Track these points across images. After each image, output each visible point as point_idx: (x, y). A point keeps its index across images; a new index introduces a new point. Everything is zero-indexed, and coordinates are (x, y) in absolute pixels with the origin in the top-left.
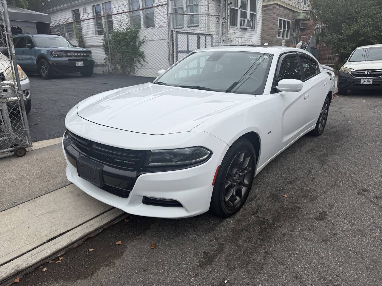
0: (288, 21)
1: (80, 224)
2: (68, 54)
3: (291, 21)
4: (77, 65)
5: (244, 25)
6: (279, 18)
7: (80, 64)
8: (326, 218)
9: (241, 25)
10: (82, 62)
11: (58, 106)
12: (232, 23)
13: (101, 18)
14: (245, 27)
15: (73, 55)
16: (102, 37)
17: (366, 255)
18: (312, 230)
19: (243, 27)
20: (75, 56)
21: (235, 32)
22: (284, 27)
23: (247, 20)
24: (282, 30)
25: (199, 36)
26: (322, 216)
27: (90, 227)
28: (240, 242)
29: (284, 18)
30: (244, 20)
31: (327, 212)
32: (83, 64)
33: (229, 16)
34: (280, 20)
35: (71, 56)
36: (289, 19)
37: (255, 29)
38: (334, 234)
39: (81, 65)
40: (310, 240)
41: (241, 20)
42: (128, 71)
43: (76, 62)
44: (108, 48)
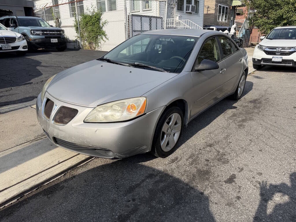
0: (226, 7)
1: (18, 182)
2: (45, 32)
3: (229, 7)
4: (52, 42)
5: (189, 10)
6: (219, 4)
7: (54, 41)
8: (234, 181)
9: (187, 10)
10: (56, 39)
11: (29, 75)
12: (179, 8)
13: (74, 3)
14: (190, 11)
15: (48, 33)
16: (73, 19)
17: (264, 220)
18: (220, 193)
19: (189, 12)
20: (51, 34)
21: (182, 15)
22: (223, 12)
23: (192, 6)
24: (221, 15)
25: (151, 18)
26: (231, 180)
27: (26, 186)
28: (154, 204)
29: (223, 5)
30: (189, 6)
31: (236, 175)
32: (57, 41)
33: (176, 2)
34: (220, 6)
35: (47, 34)
36: (228, 6)
37: (198, 13)
38: (238, 198)
39: (56, 42)
40: (216, 203)
41: (187, 6)
42: (93, 47)
43: (52, 39)
44: (78, 28)
